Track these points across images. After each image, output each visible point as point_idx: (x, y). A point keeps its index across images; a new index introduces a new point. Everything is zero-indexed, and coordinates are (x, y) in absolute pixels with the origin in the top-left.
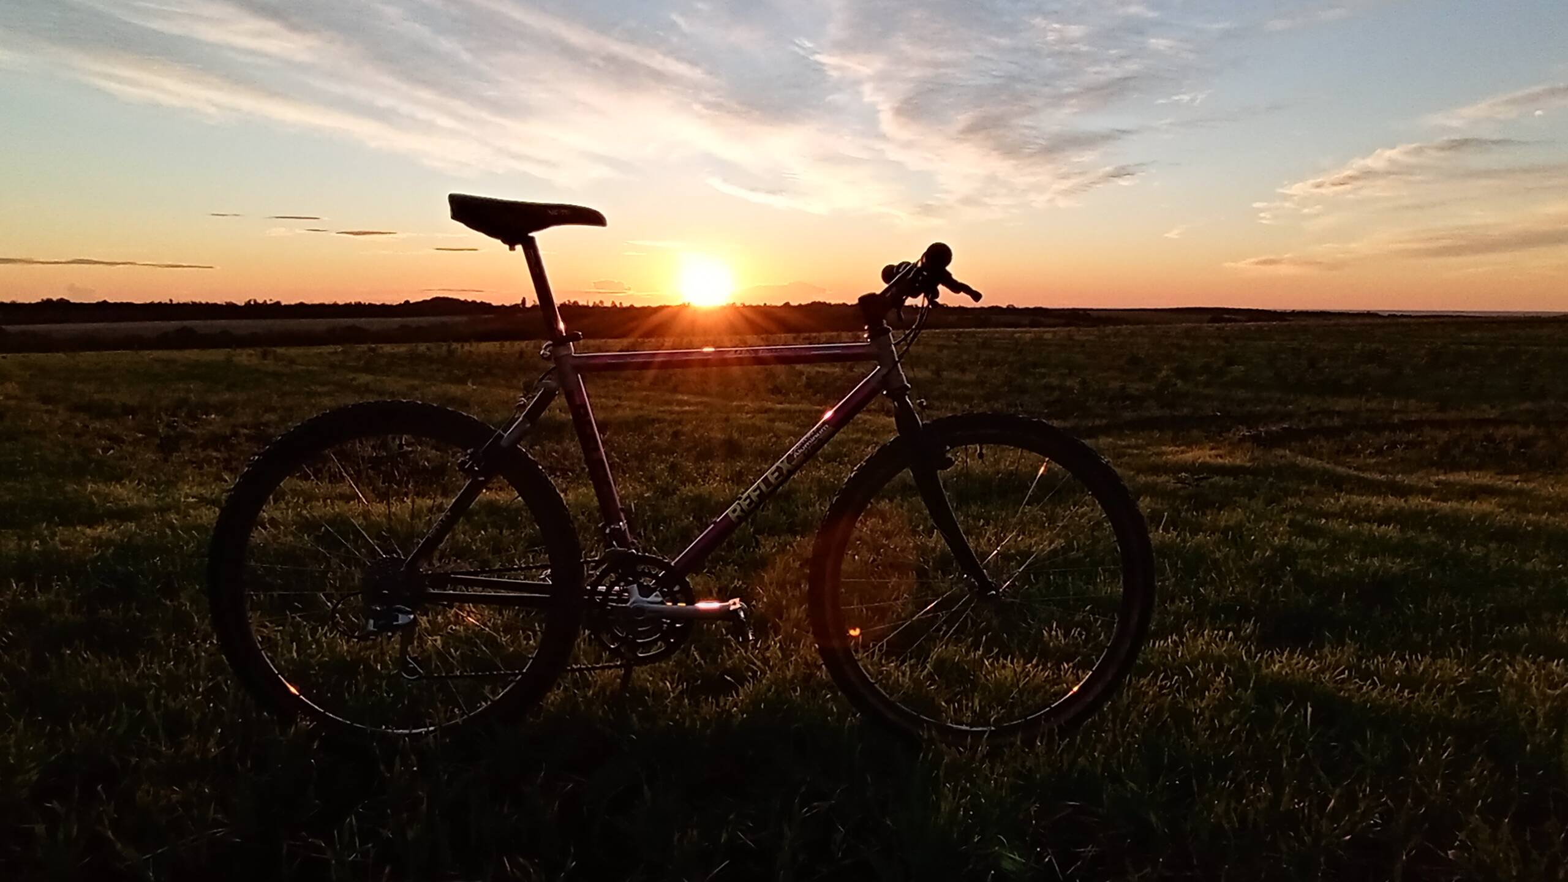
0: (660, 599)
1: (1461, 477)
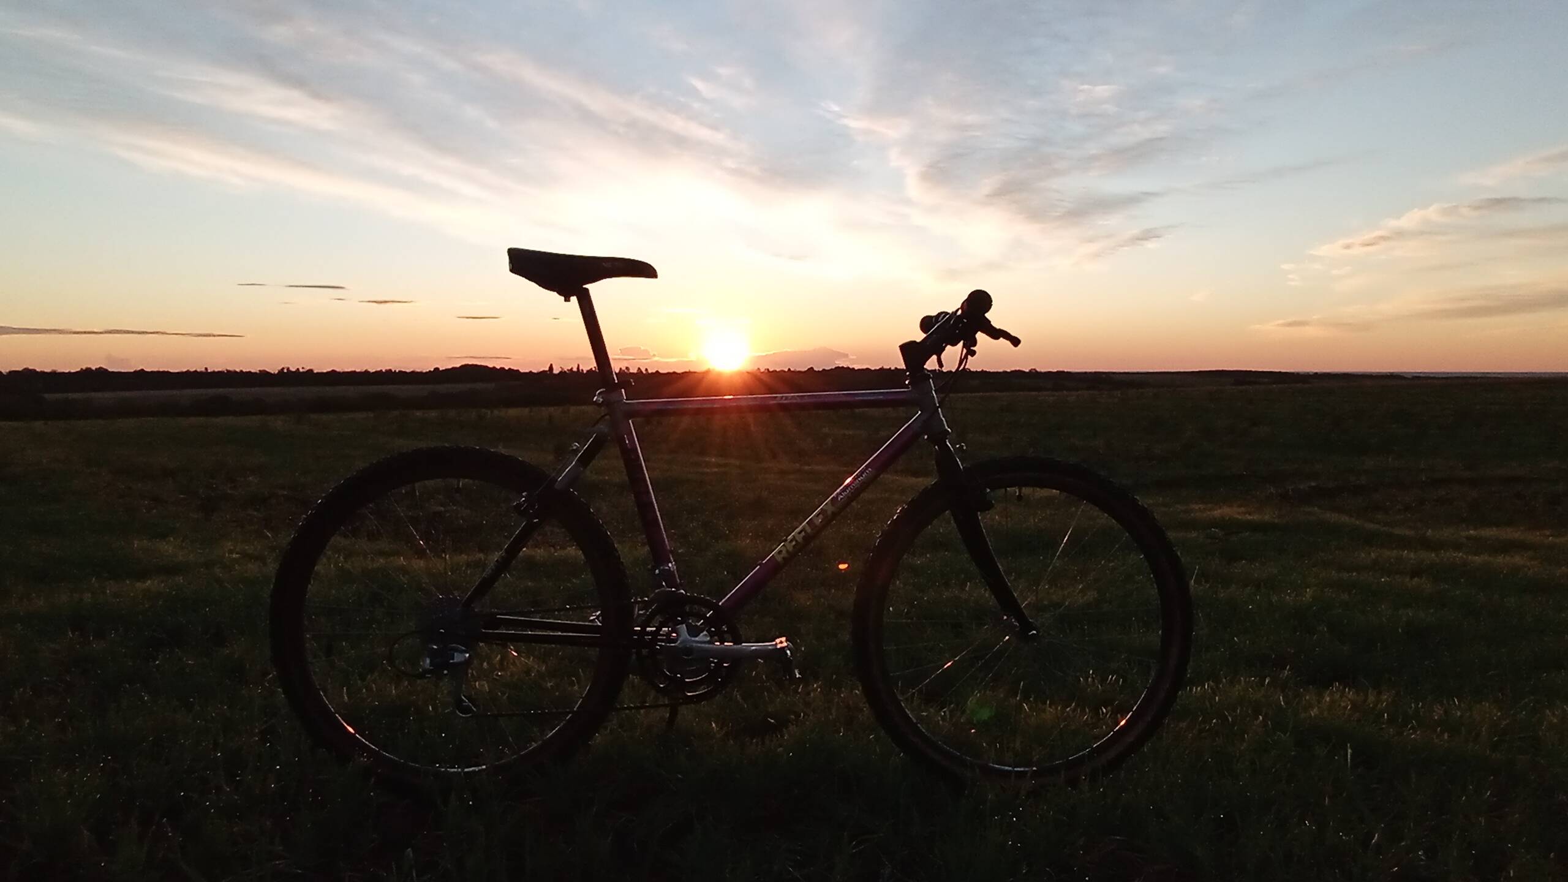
0: (709, 639)
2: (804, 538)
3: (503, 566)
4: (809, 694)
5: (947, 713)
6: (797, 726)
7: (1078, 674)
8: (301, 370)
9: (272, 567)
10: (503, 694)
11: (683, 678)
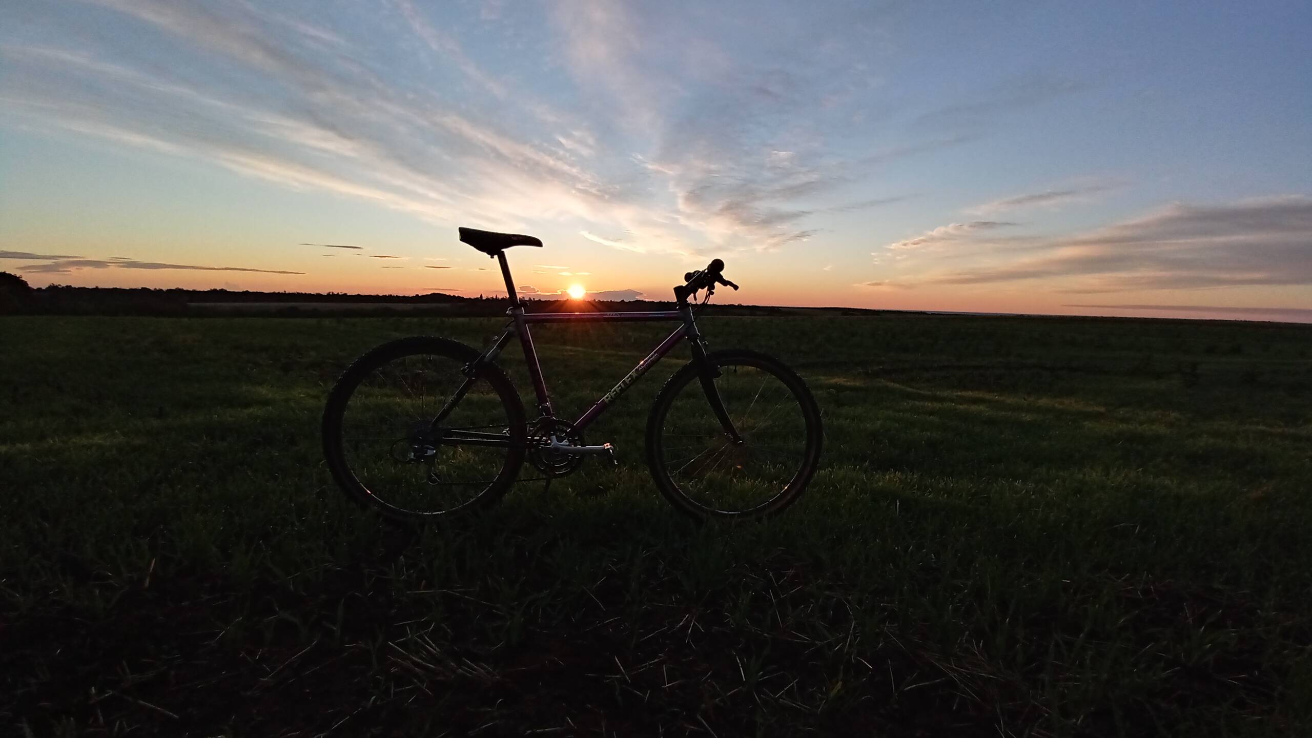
0: (568, 444)
2: (620, 390)
3: (454, 403)
4: (621, 473)
5: (694, 483)
6: (614, 490)
7: (761, 463)
8: (340, 294)
9: (324, 402)
10: (454, 472)
11: (554, 464)
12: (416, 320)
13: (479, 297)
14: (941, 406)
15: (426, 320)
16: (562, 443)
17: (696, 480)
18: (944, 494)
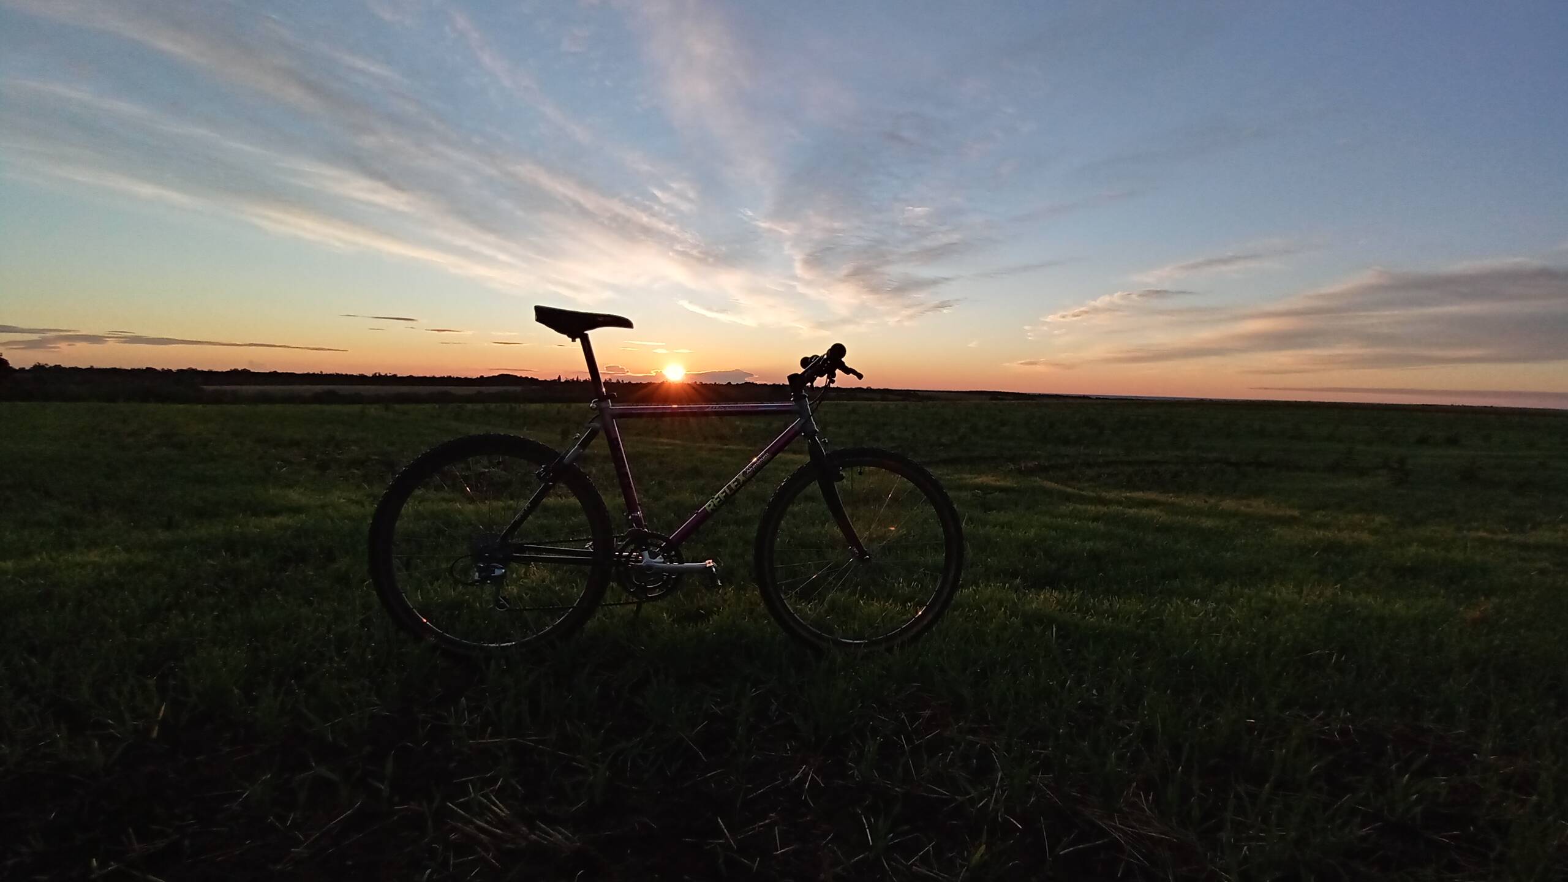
0: (663, 560)
1: (1138, 495)
2: (724, 496)
3: (529, 511)
4: (726, 594)
5: (813, 606)
6: (718, 615)
7: (894, 581)
9: (371, 508)
10: (526, 594)
11: (646, 585)
12: (479, 407)
13: (557, 378)
14: (1106, 510)
15: (493, 406)
16: (654, 560)
17: (816, 601)
18: (1108, 617)
